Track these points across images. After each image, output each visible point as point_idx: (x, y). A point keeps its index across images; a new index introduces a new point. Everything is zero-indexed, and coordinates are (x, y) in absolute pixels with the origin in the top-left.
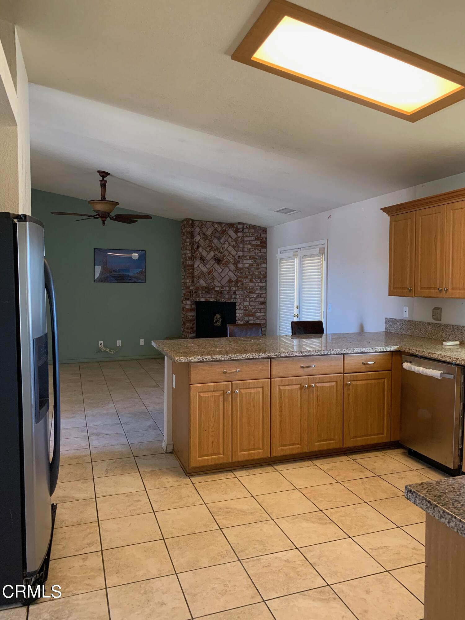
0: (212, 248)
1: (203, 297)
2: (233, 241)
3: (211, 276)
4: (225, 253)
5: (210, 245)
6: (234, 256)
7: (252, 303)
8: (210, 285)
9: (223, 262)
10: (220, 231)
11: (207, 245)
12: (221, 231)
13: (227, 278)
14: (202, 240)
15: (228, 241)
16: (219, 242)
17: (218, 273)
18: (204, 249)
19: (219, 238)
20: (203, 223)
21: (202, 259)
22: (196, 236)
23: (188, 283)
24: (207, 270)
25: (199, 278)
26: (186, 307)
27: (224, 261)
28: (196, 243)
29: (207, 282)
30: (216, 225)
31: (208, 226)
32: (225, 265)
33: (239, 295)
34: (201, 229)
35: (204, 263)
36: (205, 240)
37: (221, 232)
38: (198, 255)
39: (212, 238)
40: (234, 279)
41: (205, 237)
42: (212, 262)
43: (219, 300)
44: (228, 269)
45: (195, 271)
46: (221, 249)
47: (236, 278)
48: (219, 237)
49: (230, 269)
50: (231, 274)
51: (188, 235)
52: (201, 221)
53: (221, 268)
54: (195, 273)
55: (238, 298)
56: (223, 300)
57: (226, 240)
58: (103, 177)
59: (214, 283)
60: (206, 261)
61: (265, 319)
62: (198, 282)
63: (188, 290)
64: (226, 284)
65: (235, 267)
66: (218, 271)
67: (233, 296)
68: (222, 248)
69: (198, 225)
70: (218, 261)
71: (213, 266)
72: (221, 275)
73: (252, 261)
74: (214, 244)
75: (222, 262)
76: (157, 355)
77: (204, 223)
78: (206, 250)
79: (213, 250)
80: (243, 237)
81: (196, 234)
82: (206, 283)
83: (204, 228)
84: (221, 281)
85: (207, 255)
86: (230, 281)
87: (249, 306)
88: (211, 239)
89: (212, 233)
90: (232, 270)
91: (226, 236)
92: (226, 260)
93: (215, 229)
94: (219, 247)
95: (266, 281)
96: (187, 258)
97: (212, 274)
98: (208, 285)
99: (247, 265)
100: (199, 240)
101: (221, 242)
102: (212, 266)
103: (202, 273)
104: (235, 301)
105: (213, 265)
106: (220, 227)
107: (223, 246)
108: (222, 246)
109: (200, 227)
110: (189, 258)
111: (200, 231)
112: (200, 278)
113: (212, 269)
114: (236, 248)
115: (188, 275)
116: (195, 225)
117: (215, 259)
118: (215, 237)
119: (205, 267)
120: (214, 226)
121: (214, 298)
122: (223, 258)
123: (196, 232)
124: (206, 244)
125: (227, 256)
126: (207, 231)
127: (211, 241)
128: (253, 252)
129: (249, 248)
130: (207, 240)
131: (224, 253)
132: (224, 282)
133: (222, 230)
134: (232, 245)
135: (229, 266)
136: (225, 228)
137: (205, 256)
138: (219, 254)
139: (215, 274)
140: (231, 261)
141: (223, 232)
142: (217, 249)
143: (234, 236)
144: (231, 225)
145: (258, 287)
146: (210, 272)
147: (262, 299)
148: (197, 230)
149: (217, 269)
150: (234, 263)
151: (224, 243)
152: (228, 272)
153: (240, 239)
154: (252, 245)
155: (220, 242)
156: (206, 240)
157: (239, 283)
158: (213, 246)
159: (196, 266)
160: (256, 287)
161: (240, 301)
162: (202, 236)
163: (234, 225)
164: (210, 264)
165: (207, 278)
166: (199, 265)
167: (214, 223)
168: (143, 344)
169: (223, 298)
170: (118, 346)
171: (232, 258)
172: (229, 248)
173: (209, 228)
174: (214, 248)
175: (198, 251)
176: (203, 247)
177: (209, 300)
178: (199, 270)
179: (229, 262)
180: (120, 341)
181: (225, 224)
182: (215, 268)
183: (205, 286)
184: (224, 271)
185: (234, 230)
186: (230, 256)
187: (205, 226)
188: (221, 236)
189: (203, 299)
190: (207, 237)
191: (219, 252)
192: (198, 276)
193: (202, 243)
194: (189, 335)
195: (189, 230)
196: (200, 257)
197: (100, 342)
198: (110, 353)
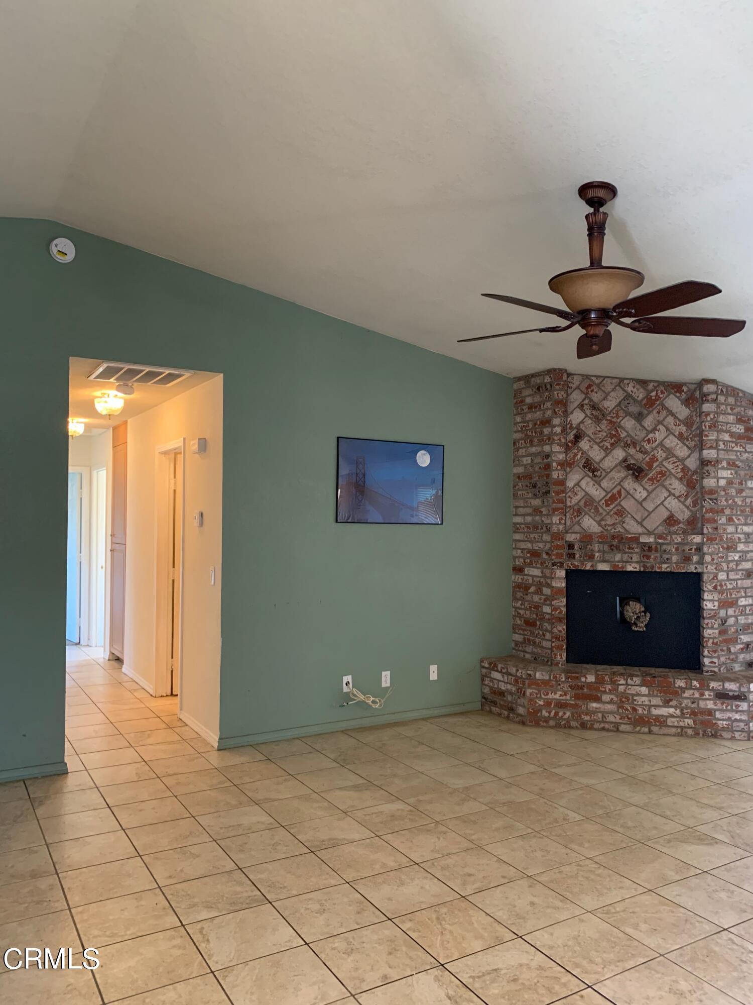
0: (616, 440)
1: (604, 561)
2: (679, 425)
3: (617, 508)
4: (656, 452)
5: (614, 432)
6: (682, 460)
7: (732, 576)
8: (613, 530)
9: (651, 475)
10: (642, 400)
11: (605, 434)
12: (646, 400)
13: (664, 514)
14: (590, 421)
15: (665, 423)
16: (639, 427)
17: (636, 500)
18: (595, 442)
19: (639, 417)
20: (592, 380)
21: (590, 467)
22: (572, 413)
23: (556, 524)
24: (604, 494)
25: (579, 512)
26: (554, 584)
27: (653, 473)
28: (571, 427)
29: (603, 523)
30: (631, 385)
31: (609, 388)
32: (655, 482)
33: (711, 554)
34: (586, 394)
35: (595, 476)
36: (597, 420)
37: (644, 402)
38: (579, 456)
39: (617, 417)
40: (683, 514)
41: (597, 412)
42: (618, 475)
43: (653, 567)
44: (664, 490)
45: (569, 497)
46: (645, 445)
47: (688, 514)
48: (640, 414)
49: (670, 492)
50: (674, 504)
51: (557, 410)
52: (587, 377)
53: (645, 489)
54: (568, 500)
55: (709, 563)
56: (665, 567)
57: (660, 423)
59: (625, 525)
60: (599, 472)
62: (579, 523)
63: (560, 543)
64: (660, 528)
65: (685, 488)
66: (637, 496)
67: (695, 558)
68: (649, 441)
69: (580, 385)
70: (637, 472)
71: (622, 483)
72: (643, 505)
73: (731, 474)
74: (625, 431)
75: (646, 475)
76: (464, 704)
77: (597, 381)
78: (601, 445)
79: (622, 444)
80: (718, 412)
81: (571, 407)
82: (600, 525)
83: (596, 393)
84: (644, 520)
85: (604, 457)
86: (671, 520)
87: (728, 583)
88: (614, 420)
89: (619, 404)
90: (677, 494)
91: (658, 413)
92: (658, 469)
93: (628, 396)
94: (640, 439)
96: (555, 464)
97: (619, 504)
98: (607, 530)
99: (722, 483)
100: (582, 422)
101: (646, 425)
102: (619, 484)
103: (589, 501)
104: (700, 570)
105: (622, 481)
106: (642, 390)
107: (649, 436)
108: (647, 436)
109: (584, 389)
110: (559, 464)
111: (583, 401)
112: (583, 514)
113: (619, 492)
114: (688, 440)
115: (555, 505)
116: (571, 385)
117: (628, 467)
118: (630, 415)
119: (597, 486)
120: (626, 389)
121: (637, 562)
122: (650, 465)
123: (570, 402)
124: (600, 431)
125: (663, 461)
126: (604, 399)
127: (615, 422)
128: (733, 451)
129: (727, 442)
130: (606, 422)
131: (652, 453)
132: (655, 522)
133: (648, 397)
134: (677, 434)
135: (667, 483)
136: (657, 394)
137: (597, 459)
138: (640, 456)
139: (627, 504)
140: (673, 471)
141: (650, 403)
142: (634, 444)
143: (683, 412)
144: (676, 387)
145: (742, 536)
146: (613, 499)
147: (748, 565)
148: (576, 397)
149: (631, 492)
150: (681, 478)
151: (655, 430)
152: (666, 498)
153: (709, 419)
154: (732, 435)
155: (644, 428)
156: (601, 420)
157: (709, 526)
158: (623, 435)
159: (570, 484)
160: (739, 536)
161: (714, 571)
162: (588, 412)
163: (683, 386)
164: (611, 480)
165: (604, 513)
166: (580, 481)
167: (625, 381)
168: (436, 678)
169: (665, 563)
170: (384, 685)
171: (676, 465)
172: (668, 441)
173: (609, 393)
174: (625, 440)
175: (578, 447)
176: (593, 437)
177: (623, 567)
178: (579, 493)
179: (668, 473)
180: (388, 673)
181: (655, 384)
182: (628, 489)
183: (599, 531)
184: (653, 495)
185: (683, 397)
186: (672, 459)
187: (601, 389)
188: (645, 412)
189: (604, 564)
190: (603, 415)
191: (638, 449)
192: (576, 508)
193: (589, 427)
194: (561, 655)
195: (561, 397)
196: (584, 460)
197: (345, 679)
198: (374, 706)
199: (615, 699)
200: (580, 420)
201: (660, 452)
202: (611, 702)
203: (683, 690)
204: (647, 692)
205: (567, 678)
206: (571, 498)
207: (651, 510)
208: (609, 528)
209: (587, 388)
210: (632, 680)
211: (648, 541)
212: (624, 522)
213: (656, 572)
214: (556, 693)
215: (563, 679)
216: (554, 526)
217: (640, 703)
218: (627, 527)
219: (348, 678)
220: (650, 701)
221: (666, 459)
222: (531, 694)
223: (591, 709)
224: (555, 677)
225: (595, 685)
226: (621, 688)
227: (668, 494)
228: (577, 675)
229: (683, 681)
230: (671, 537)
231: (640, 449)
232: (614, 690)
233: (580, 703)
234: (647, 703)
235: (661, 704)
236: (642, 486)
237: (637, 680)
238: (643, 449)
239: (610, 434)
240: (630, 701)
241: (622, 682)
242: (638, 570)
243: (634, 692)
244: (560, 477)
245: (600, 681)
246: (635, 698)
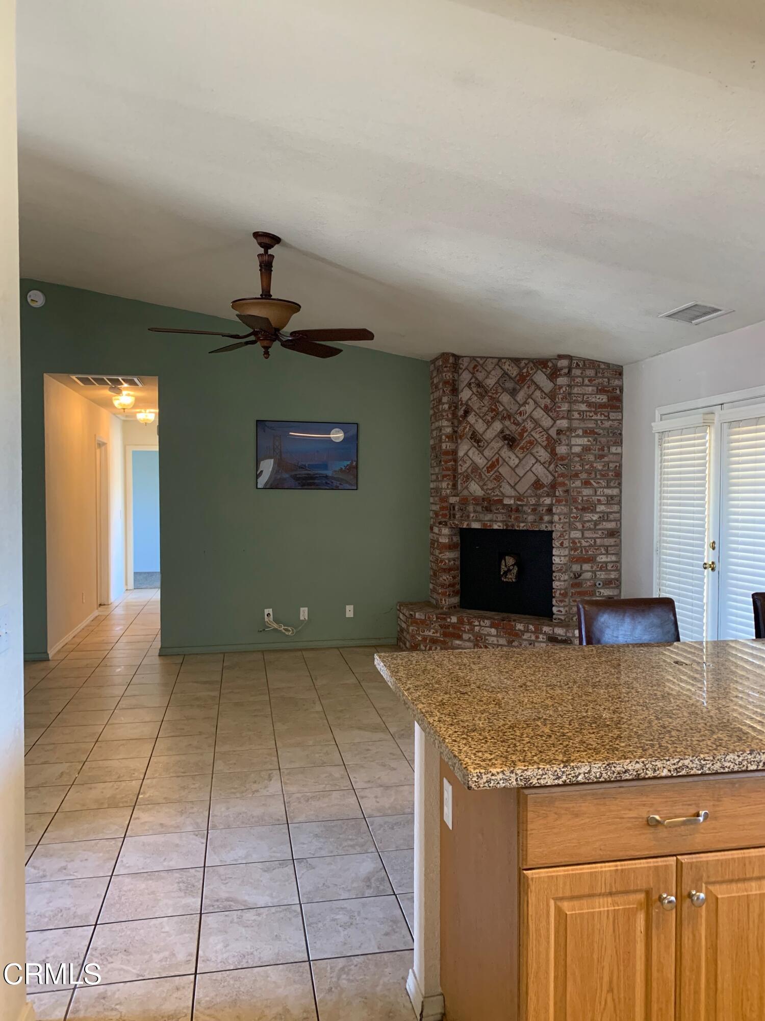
0: (496, 413)
1: (476, 520)
2: (545, 398)
3: (496, 474)
4: (526, 423)
5: (493, 407)
6: (546, 430)
7: (588, 534)
8: (493, 493)
9: (522, 444)
10: (516, 377)
11: (487, 409)
12: (518, 376)
13: (531, 479)
14: (476, 398)
15: (533, 396)
16: (513, 401)
17: (510, 467)
18: (480, 417)
19: (513, 393)
20: (478, 362)
21: (476, 439)
22: (462, 391)
23: (445, 489)
24: (486, 461)
25: (467, 478)
26: (441, 540)
27: (524, 442)
28: (462, 404)
29: (485, 487)
30: (507, 363)
31: (490, 367)
32: (525, 450)
33: (559, 514)
34: (473, 374)
35: (479, 446)
36: (481, 397)
37: (518, 378)
38: (467, 429)
40: (547, 479)
41: (482, 390)
42: (497, 444)
43: (513, 526)
44: (532, 458)
45: (460, 465)
46: (517, 416)
47: (551, 478)
48: (514, 389)
49: (537, 459)
50: (539, 470)
51: (445, 389)
52: (473, 358)
53: (517, 457)
54: (459, 467)
55: (557, 523)
56: (522, 526)
57: (530, 396)
58: (267, 247)
59: (501, 489)
60: (483, 442)
61: (618, 570)
62: (467, 488)
63: (445, 504)
64: (529, 491)
65: (548, 455)
66: (511, 463)
67: (546, 518)
68: (520, 413)
69: (468, 366)
70: (511, 441)
71: (499, 452)
72: (516, 471)
73: (589, 441)
74: (503, 406)
75: (518, 445)
76: (379, 639)
77: (481, 362)
78: (484, 419)
79: (500, 417)
80: (568, 386)
81: (462, 386)
82: (482, 489)
83: (481, 372)
84: (516, 484)
85: (487, 429)
86: (537, 484)
87: (583, 541)
88: (494, 396)
89: (498, 382)
90: (542, 462)
91: (528, 387)
92: (528, 439)
93: (505, 374)
94: (514, 412)
95: (620, 484)
96: (444, 437)
97: (497, 471)
98: (488, 494)
99: (577, 449)
100: (470, 399)
101: (518, 400)
102: (497, 453)
103: (475, 468)
104: (549, 529)
105: (499, 450)
106: (515, 368)
107: (521, 409)
108: (519, 409)
109: (471, 370)
110: (447, 437)
111: (471, 380)
112: (471, 479)
113: (497, 460)
114: (552, 412)
115: (444, 473)
116: (461, 366)
117: (505, 438)
118: (504, 390)
119: (480, 455)
120: (503, 367)
121: (501, 521)
122: (521, 435)
123: (462, 381)
124: (483, 406)
125: (532, 430)
126: (486, 378)
127: (494, 398)
128: (593, 419)
129: (583, 411)
130: (487, 398)
131: (523, 425)
132: (524, 486)
133: (520, 374)
134: (543, 406)
135: (534, 451)
136: (527, 370)
137: (481, 431)
138: (513, 427)
139: (504, 470)
140: (539, 440)
141: (522, 379)
142: (509, 417)
143: (547, 385)
144: (541, 363)
145: (602, 498)
146: (493, 466)
147: (611, 525)
148: (466, 377)
149: (506, 460)
150: (546, 446)
151: (525, 403)
152: (533, 465)
153: (562, 392)
154: (589, 405)
155: (516, 401)
156: (485, 396)
157: (560, 489)
158: (501, 409)
159: (461, 453)
160: (599, 498)
161: (561, 529)
162: (475, 390)
163: (548, 362)
164: (491, 449)
165: (486, 479)
166: (468, 451)
167: (503, 360)
168: (352, 616)
169: (523, 522)
170: (302, 618)
171: (542, 434)
172: (536, 413)
173: (491, 371)
174: (502, 414)
175: (467, 421)
176: (478, 412)
177: (490, 526)
178: (468, 462)
179: (535, 442)
180: (306, 609)
181: (526, 362)
182: (504, 457)
183: (482, 495)
184: (523, 462)
185: (548, 372)
186: (539, 429)
187: (483, 368)
188: (518, 387)
189: (476, 523)
190: (486, 392)
191: (512, 421)
192: (465, 474)
193: (475, 403)
194: (445, 601)
195: (448, 378)
196: (470, 433)
197: (267, 611)
198: (287, 633)
199: (472, 638)
200: (468, 397)
201: (530, 423)
202: (469, 640)
203: (523, 632)
204: (495, 633)
205: (437, 618)
206: (462, 466)
207: (521, 475)
208: (490, 492)
209: (474, 368)
210: (484, 622)
211: (509, 503)
212: (501, 487)
213: (516, 530)
214: (430, 631)
215: (435, 620)
216: (443, 491)
217: (490, 642)
218: (503, 491)
219: (270, 611)
220: (498, 641)
221: (534, 429)
222: (413, 630)
223: (455, 645)
224: (429, 618)
225: (458, 625)
226: (477, 629)
227: (535, 461)
228: (445, 616)
229: (522, 625)
230: (527, 500)
231: (514, 421)
232: (471, 630)
233: (447, 640)
234: (495, 642)
235: (506, 644)
236: (515, 454)
237: (487, 622)
238: (516, 421)
239: (491, 408)
240: (483, 640)
241: (477, 623)
242: (501, 528)
243: (486, 633)
244: (448, 447)
245: (461, 621)
246: (487, 638)
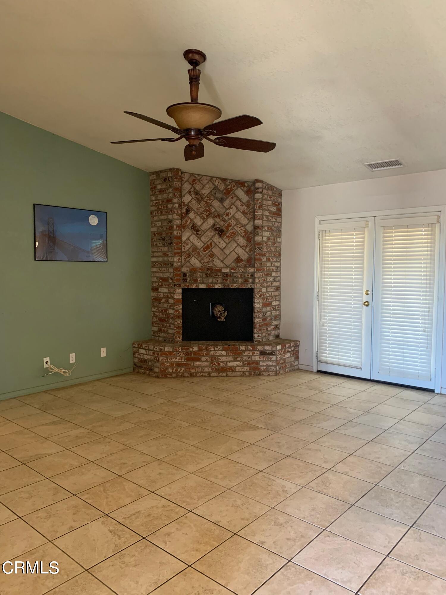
0: (209, 213)
1: (203, 283)
2: (243, 206)
3: (210, 253)
4: (230, 221)
5: (208, 209)
6: (244, 226)
7: (269, 289)
8: (208, 265)
9: (228, 234)
10: (223, 190)
11: (203, 210)
12: (225, 190)
13: (234, 256)
14: (195, 202)
15: (235, 204)
16: (221, 206)
17: (220, 248)
18: (198, 214)
19: (222, 200)
20: (195, 177)
21: (195, 229)
22: (184, 196)
23: (176, 262)
24: (203, 244)
25: (189, 255)
27: (229, 233)
28: (184, 205)
29: (202, 261)
30: (217, 181)
31: (205, 182)
32: (230, 238)
33: (259, 278)
34: (192, 185)
35: (198, 234)
36: (199, 201)
37: (224, 191)
38: (189, 222)
39: (210, 200)
40: (244, 256)
41: (198, 196)
42: (210, 234)
43: (228, 285)
44: (235, 243)
45: (184, 246)
46: (225, 216)
47: (247, 256)
48: (222, 198)
49: (238, 244)
50: (239, 250)
51: (175, 193)
52: (192, 175)
53: (225, 242)
54: (183, 248)
55: (257, 283)
56: (235, 286)
57: (233, 204)
58: (194, 63)
59: (214, 263)
60: (200, 232)
61: (279, 310)
62: (189, 261)
63: (178, 273)
64: (232, 264)
65: (246, 242)
66: (221, 246)
67: (250, 280)
68: (227, 214)
69: (188, 179)
70: (220, 232)
71: (212, 239)
72: (224, 251)
73: (269, 234)
74: (214, 208)
75: (226, 234)
76: (122, 369)
77: (198, 178)
78: (201, 216)
79: (213, 216)
80: (262, 199)
81: (184, 192)
82: (200, 262)
83: (198, 184)
84: (224, 260)
86: (238, 260)
87: (267, 293)
88: (208, 201)
89: (211, 192)
90: (242, 245)
91: (232, 198)
92: (232, 231)
93: (216, 188)
94: (222, 213)
95: (280, 260)
96: (175, 227)
97: (211, 251)
98: (204, 265)
99: (265, 239)
100: (190, 202)
101: (225, 205)
102: (211, 239)
103: (195, 248)
104: (253, 287)
105: (212, 237)
106: (223, 184)
107: (227, 212)
109: (191, 182)
110: (177, 226)
111: (190, 189)
112: (191, 256)
113: (211, 244)
114: (247, 215)
115: (176, 251)
116: (183, 179)
117: (216, 229)
118: (216, 198)
119: (199, 240)
120: (214, 183)
121: (220, 283)
122: (227, 228)
123: (183, 189)
124: (200, 208)
125: (234, 226)
126: (202, 189)
127: (208, 203)
128: (271, 221)
129: (268, 216)
130: (203, 202)
132: (230, 261)
133: (226, 189)
134: (241, 211)
135: (236, 239)
136: (231, 187)
137: (199, 224)
138: (222, 223)
139: (215, 251)
140: (239, 232)
141: (228, 192)
142: (219, 216)
143: (245, 198)
144: (241, 184)
145: (274, 268)
146: (208, 247)
147: (276, 284)
148: (187, 187)
149: (217, 244)
150: (244, 236)
151: (230, 208)
152: (236, 247)
153: (258, 203)
154: (270, 212)
155: (225, 207)
156: (201, 201)
157: (258, 262)
158: (213, 210)
159: (184, 238)
161: (260, 287)
162: (194, 196)
163: (245, 183)
164: (206, 236)
165: (203, 256)
166: (189, 237)
167: (214, 179)
168: (105, 356)
169: (235, 283)
170: (71, 362)
171: (241, 228)
172: (237, 215)
173: (205, 185)
174: (214, 214)
175: (189, 217)
176: (196, 211)
177: (213, 286)
178: (189, 244)
179: (237, 233)
180: (74, 354)
181: (230, 181)
182: (216, 242)
183: (200, 266)
184: (229, 245)
185: (245, 189)
186: (239, 225)
187: (200, 182)
188: (225, 197)
189: (203, 284)
190: (202, 198)
191: (221, 219)
192: (187, 252)
193: (194, 205)
194: (179, 337)
195: (178, 186)
196: (191, 225)
197: (45, 360)
198: (65, 375)
199: (209, 359)
200: (189, 200)
201: (233, 221)
202: (207, 361)
203: (244, 351)
204: (225, 354)
205: (182, 349)
206: (185, 247)
207: (228, 254)
208: (206, 264)
209: (193, 181)
210: (217, 348)
211: (226, 271)
212: (213, 261)
213: (230, 288)
214: (176, 358)
215: (180, 350)
216: (175, 263)
217: (221, 360)
218: (215, 264)
219: (48, 359)
220: (227, 359)
221: (236, 225)
222: (162, 360)
223: (196, 366)
224: (176, 349)
225: (198, 352)
226: (212, 353)
227: (237, 245)
228: (188, 347)
229: (244, 347)
230: (238, 269)
231: (222, 219)
232: (208, 354)
233: (189, 362)
234: (225, 360)
235: (233, 360)
236: (223, 240)
237: (220, 348)
238: (223, 219)
239: (206, 209)
240: (216, 360)
241: (212, 349)
242: (220, 287)
243: (218, 355)
244: (178, 234)
245: (200, 350)
246: (219, 358)
